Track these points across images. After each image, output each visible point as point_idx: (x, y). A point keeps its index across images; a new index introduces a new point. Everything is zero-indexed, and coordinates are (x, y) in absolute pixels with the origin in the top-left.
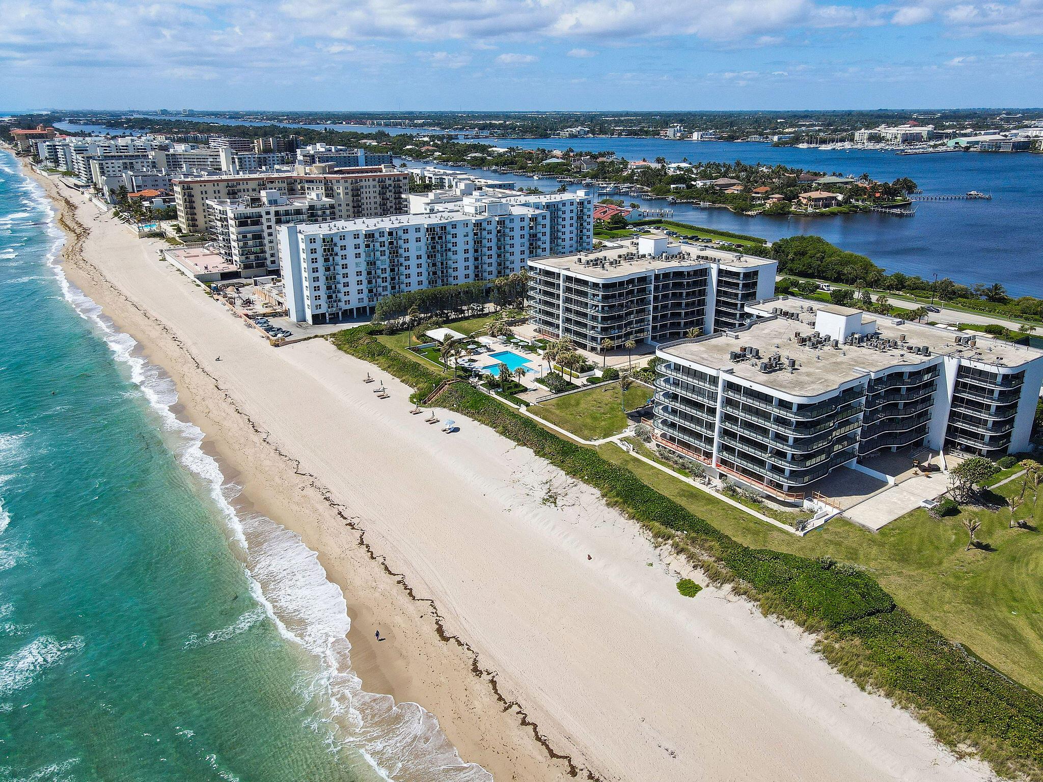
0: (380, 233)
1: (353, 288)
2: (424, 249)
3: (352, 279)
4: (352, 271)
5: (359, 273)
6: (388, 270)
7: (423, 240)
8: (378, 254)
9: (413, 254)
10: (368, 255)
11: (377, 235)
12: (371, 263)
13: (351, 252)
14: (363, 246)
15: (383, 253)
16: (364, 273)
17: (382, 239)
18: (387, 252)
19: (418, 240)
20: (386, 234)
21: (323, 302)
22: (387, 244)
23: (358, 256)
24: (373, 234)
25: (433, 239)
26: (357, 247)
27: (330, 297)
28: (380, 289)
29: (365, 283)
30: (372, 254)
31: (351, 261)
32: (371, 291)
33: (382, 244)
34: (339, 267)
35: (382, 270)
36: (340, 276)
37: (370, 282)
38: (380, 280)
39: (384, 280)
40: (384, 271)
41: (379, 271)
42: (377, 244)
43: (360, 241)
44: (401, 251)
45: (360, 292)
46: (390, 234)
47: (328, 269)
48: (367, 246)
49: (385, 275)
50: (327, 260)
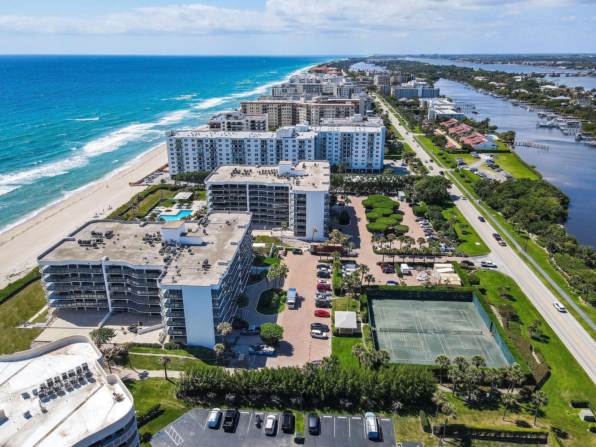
1: (191, 165)
2: (230, 151)
3: (191, 161)
4: (191, 157)
5: (194, 159)
6: (210, 159)
7: (230, 146)
8: (204, 150)
9: (224, 152)
10: (199, 150)
11: (204, 141)
12: (201, 155)
13: (190, 147)
14: (196, 145)
15: (207, 150)
16: (197, 159)
17: (207, 143)
18: (210, 150)
19: (227, 146)
20: (209, 141)
21: (176, 168)
22: (209, 146)
23: (194, 150)
24: (202, 140)
25: (236, 146)
26: (193, 145)
27: (180, 168)
28: (206, 168)
29: (198, 163)
30: (202, 150)
31: (190, 152)
32: (201, 168)
33: (207, 146)
34: (184, 154)
35: (207, 158)
36: (184, 159)
37: (200, 164)
38: (205, 163)
39: (208, 163)
40: (208, 159)
41: (205, 159)
42: (204, 146)
43: (195, 143)
44: (217, 150)
45: (195, 167)
46: (211, 141)
47: (178, 154)
48: (199, 146)
49: (208, 161)
50: (178, 150)
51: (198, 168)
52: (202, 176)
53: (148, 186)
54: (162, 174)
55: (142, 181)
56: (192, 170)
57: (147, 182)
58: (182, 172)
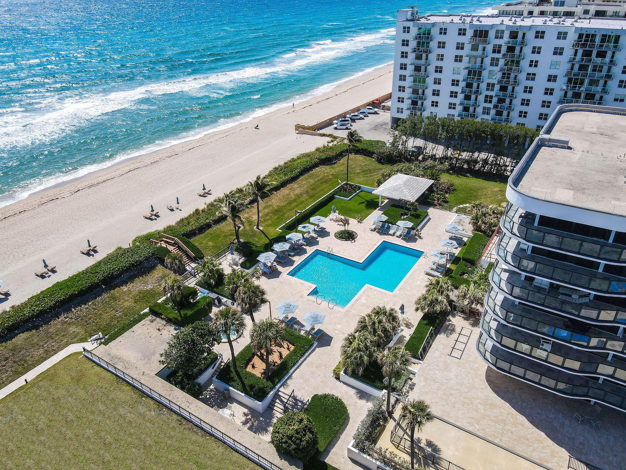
0: (497, 31)
1: (444, 99)
2: (564, 67)
3: (446, 88)
4: (446, 77)
5: (455, 83)
6: (497, 87)
7: (568, 53)
8: (487, 61)
9: (542, 72)
10: (473, 60)
11: (492, 34)
12: (474, 74)
13: (450, 52)
14: (468, 47)
15: (495, 62)
16: (462, 84)
17: (499, 41)
18: (502, 62)
19: (558, 51)
20: (507, 35)
21: (406, 106)
22: (504, 50)
23: (458, 59)
24: (487, 32)
25: (588, 54)
26: (460, 46)
27: (414, 103)
28: (479, 110)
29: (461, 96)
30: (479, 60)
31: (448, 64)
32: (466, 109)
33: (497, 50)
34: (431, 69)
35: (488, 85)
36: (430, 81)
37: (468, 98)
38: (481, 98)
39: (488, 99)
40: (490, 86)
41: (483, 86)
42: (490, 48)
43: (466, 39)
44: (524, 64)
45: (452, 106)
46: (514, 35)
47: (417, 69)
48: (475, 48)
49: (490, 93)
50: (419, 57)
51: (459, 108)
52: (469, 131)
53: (329, 139)
54: (376, 113)
55: (328, 123)
56: (442, 112)
57: (336, 128)
58: (419, 113)
